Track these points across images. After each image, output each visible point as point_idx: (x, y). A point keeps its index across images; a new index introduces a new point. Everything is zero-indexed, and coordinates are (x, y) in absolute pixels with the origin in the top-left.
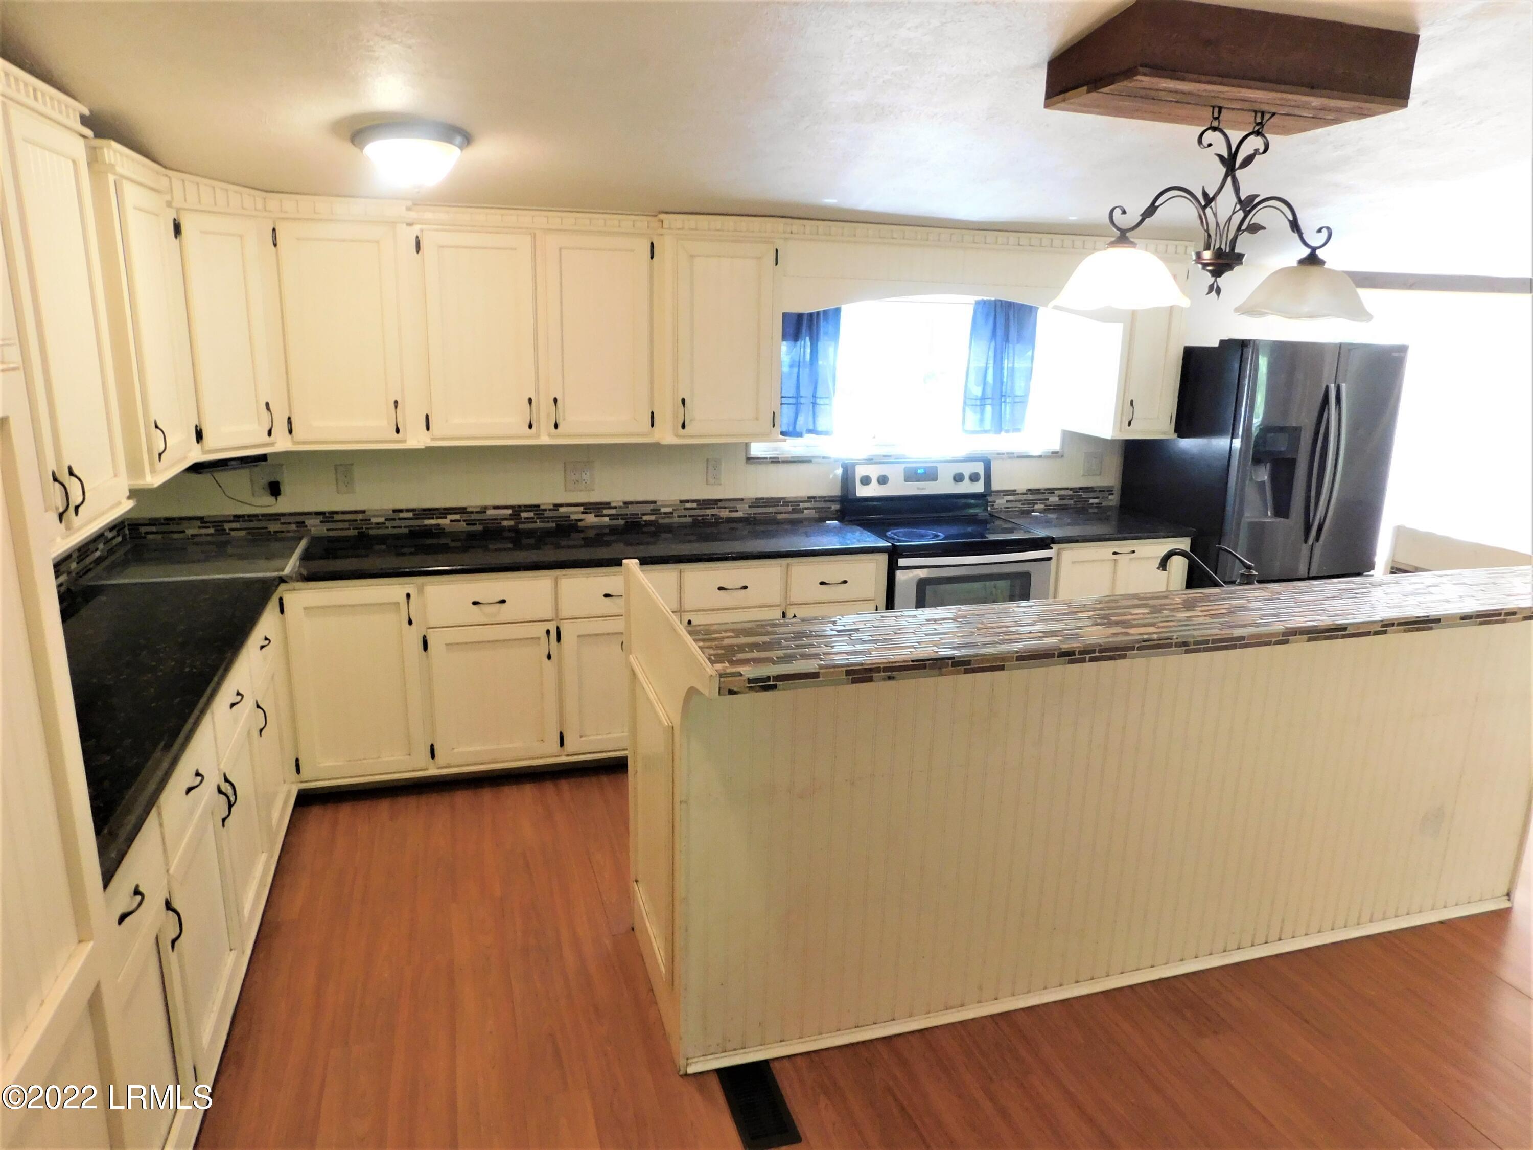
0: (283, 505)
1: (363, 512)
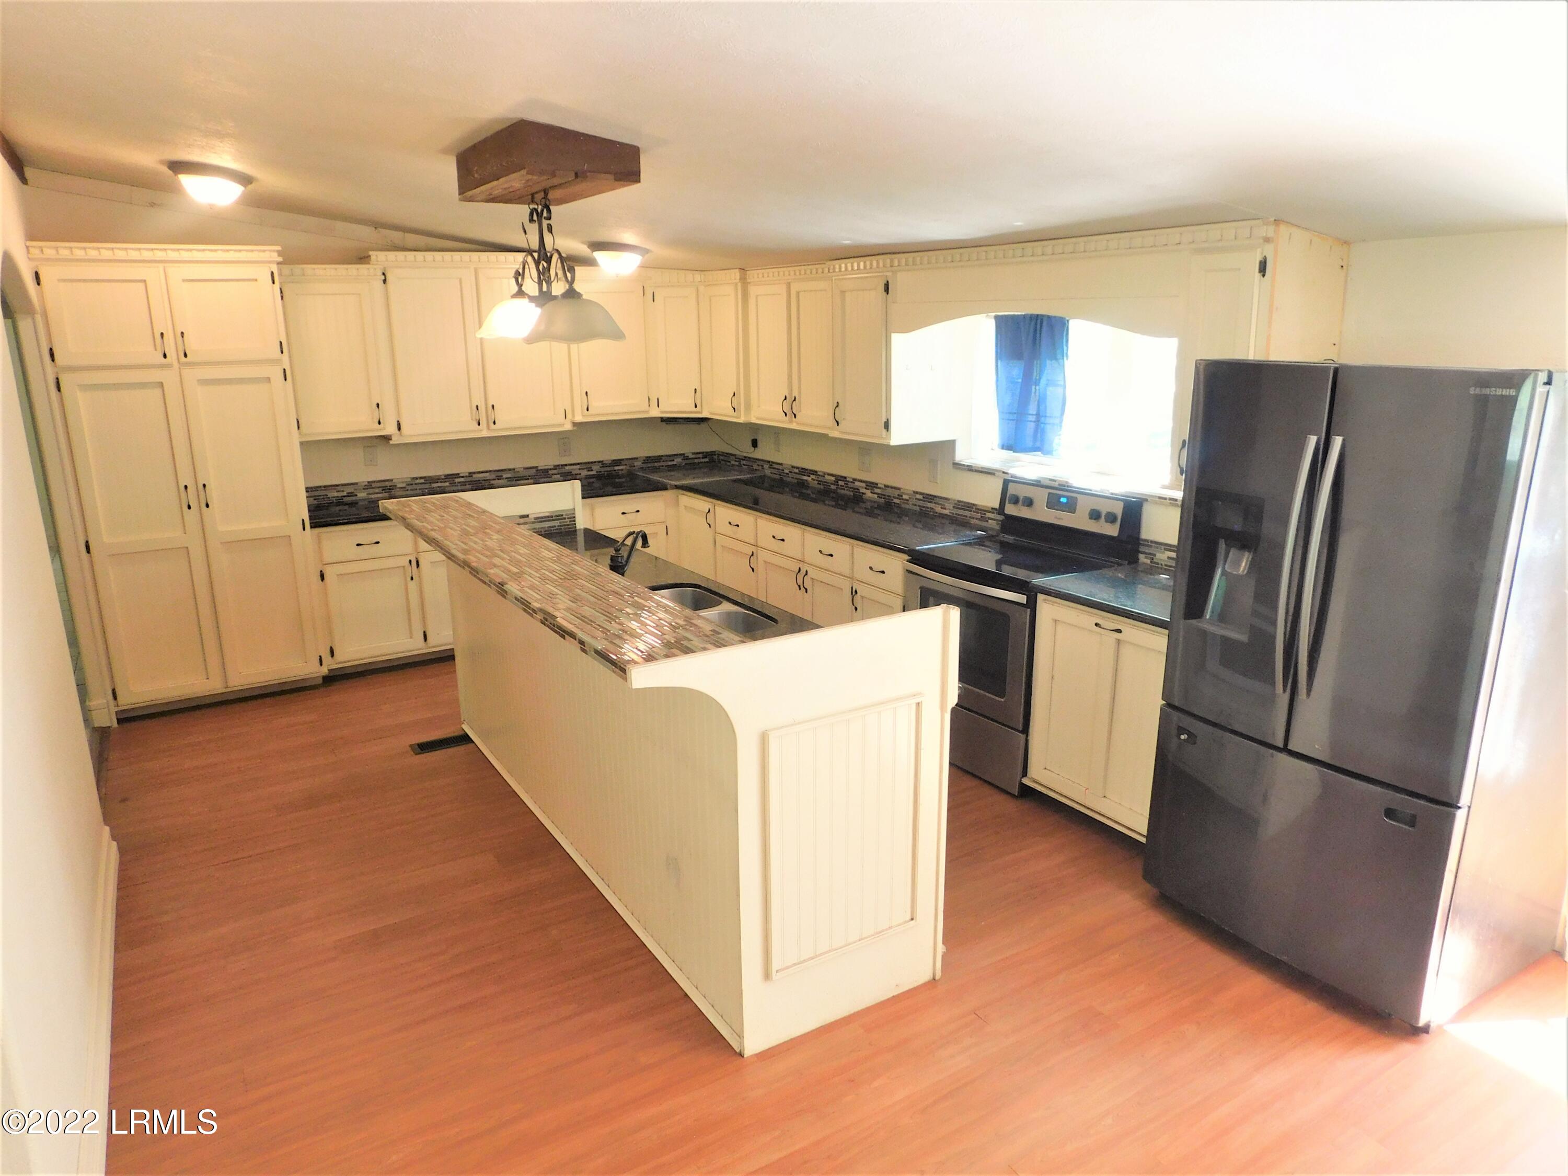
0: (758, 454)
1: (781, 464)
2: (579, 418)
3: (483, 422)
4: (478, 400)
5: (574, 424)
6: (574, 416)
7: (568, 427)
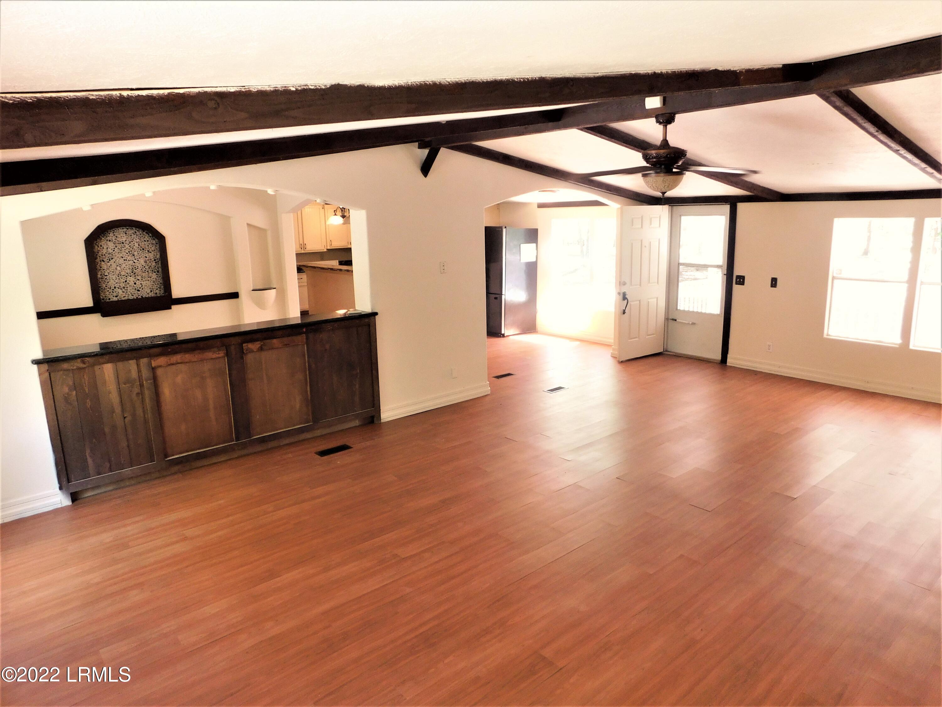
2: (329, 248)
3: (303, 248)
4: (301, 242)
5: (327, 249)
6: (327, 246)
7: (325, 250)
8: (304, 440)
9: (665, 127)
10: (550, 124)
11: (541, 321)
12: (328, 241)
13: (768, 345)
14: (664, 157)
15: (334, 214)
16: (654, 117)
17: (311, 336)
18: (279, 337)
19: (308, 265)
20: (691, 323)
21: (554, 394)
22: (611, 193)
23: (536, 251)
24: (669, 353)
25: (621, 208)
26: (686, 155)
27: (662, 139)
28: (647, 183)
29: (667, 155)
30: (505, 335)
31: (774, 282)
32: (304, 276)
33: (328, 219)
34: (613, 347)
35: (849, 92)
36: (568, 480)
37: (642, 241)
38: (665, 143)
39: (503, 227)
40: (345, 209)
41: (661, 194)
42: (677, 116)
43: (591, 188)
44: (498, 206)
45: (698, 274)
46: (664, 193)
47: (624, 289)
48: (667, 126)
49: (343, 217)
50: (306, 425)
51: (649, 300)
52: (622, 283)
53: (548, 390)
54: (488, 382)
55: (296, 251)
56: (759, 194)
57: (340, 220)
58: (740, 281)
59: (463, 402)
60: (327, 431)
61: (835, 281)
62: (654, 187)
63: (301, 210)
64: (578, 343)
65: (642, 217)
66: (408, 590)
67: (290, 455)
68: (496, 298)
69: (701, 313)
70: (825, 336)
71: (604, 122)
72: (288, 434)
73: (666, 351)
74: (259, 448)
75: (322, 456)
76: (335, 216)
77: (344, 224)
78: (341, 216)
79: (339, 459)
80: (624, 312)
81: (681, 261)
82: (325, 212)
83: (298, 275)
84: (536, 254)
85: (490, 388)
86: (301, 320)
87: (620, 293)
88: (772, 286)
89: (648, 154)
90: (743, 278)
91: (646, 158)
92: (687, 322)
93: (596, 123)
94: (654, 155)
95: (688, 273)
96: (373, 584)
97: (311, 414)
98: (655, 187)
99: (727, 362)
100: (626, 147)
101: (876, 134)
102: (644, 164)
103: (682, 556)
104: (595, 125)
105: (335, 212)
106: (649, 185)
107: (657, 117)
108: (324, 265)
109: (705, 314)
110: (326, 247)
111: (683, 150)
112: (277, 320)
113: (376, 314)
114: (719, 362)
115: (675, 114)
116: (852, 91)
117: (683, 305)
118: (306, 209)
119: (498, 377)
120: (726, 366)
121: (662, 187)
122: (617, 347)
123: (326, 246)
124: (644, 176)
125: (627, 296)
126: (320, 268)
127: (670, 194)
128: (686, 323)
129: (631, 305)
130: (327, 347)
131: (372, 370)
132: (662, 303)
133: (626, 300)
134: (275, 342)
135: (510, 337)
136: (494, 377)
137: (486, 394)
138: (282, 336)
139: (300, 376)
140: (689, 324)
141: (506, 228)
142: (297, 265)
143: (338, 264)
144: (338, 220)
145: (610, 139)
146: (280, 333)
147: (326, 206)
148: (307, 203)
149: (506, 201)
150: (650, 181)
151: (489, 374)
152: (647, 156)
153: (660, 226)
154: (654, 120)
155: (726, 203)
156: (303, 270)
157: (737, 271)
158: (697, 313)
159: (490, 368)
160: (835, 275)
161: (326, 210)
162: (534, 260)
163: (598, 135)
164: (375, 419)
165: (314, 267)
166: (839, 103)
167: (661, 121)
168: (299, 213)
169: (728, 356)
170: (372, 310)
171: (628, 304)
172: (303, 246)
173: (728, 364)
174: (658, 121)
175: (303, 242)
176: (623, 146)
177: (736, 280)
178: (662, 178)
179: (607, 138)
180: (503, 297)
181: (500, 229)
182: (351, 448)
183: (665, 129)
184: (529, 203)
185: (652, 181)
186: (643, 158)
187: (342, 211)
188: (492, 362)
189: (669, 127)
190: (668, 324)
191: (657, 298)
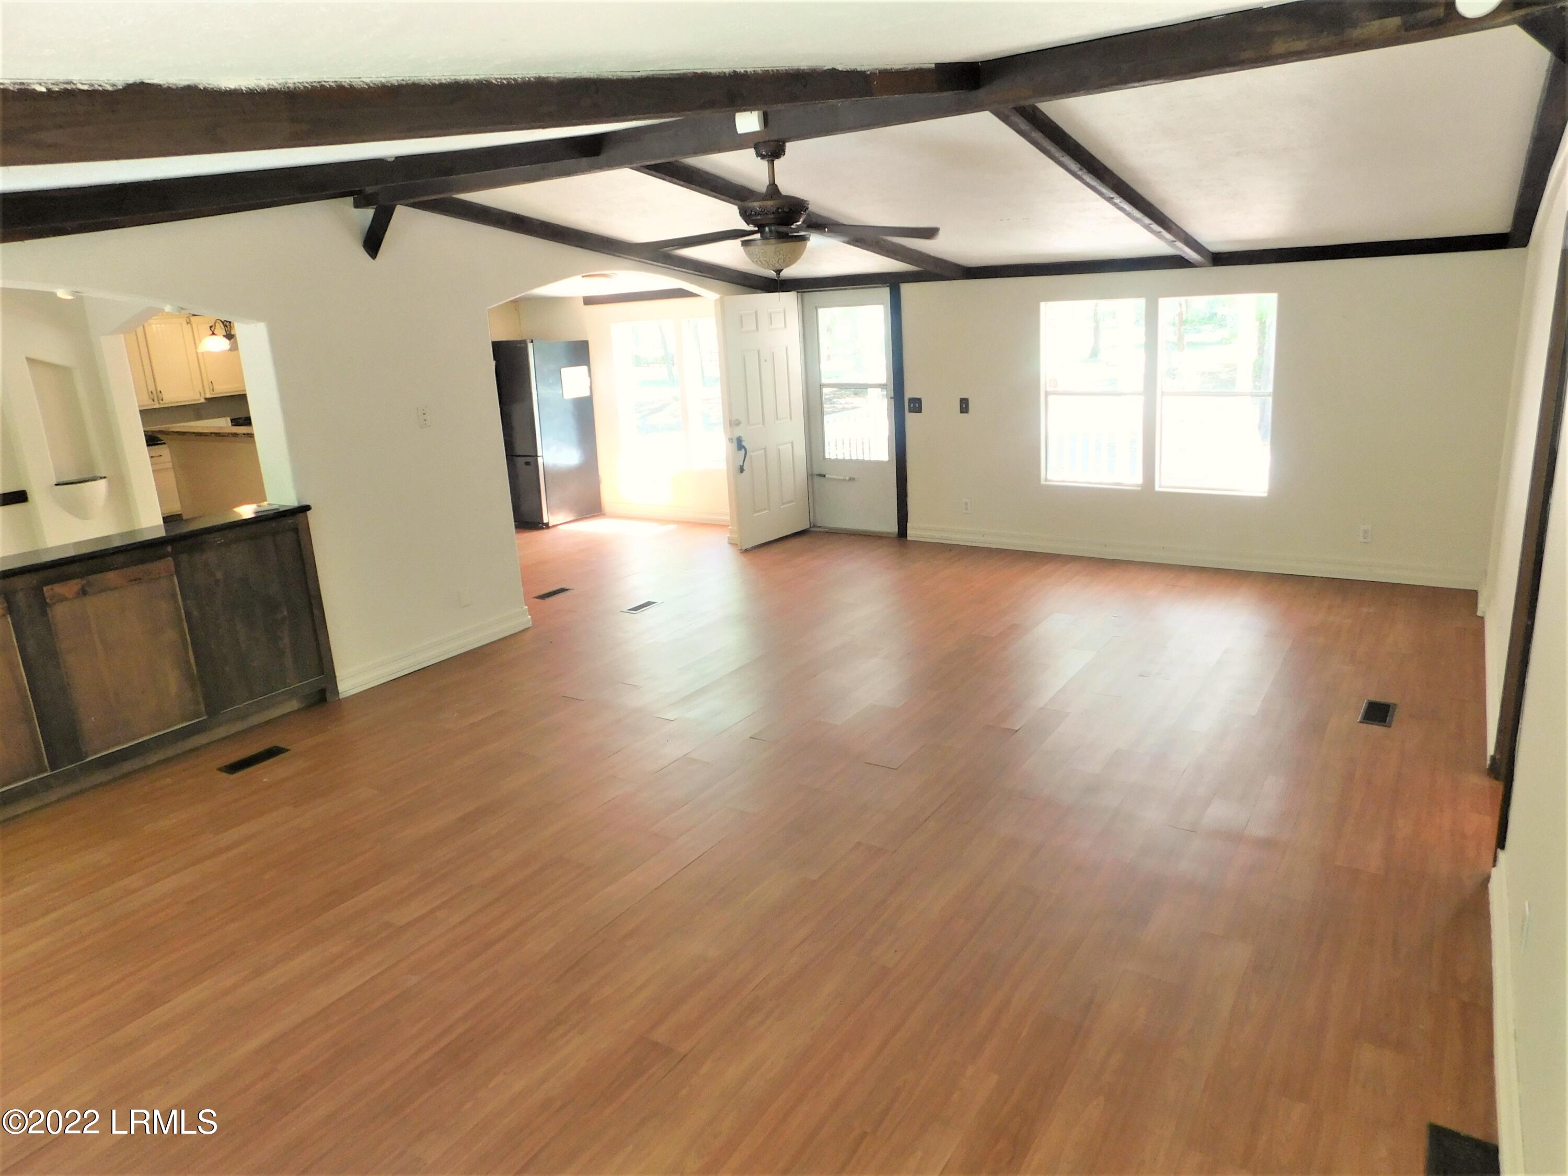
2: (208, 396)
3: (156, 399)
4: (151, 388)
5: (206, 399)
6: (205, 394)
7: (203, 401)
8: (192, 751)
9: (772, 163)
10: (585, 161)
11: (609, 494)
12: (206, 383)
13: (965, 503)
14: (773, 213)
15: (211, 333)
16: (751, 148)
17: (184, 558)
18: (116, 568)
19: (170, 430)
20: (847, 478)
21: (639, 614)
22: (702, 276)
23: (589, 378)
24: (820, 529)
25: (721, 299)
26: (807, 208)
27: (768, 183)
28: (749, 255)
29: (778, 208)
30: (550, 525)
31: (964, 405)
32: (164, 451)
33: (200, 341)
34: (730, 527)
35: (1035, 109)
36: (673, 751)
37: (759, 352)
38: (773, 189)
39: (528, 341)
40: (230, 322)
41: (775, 273)
42: (789, 146)
43: (668, 268)
44: (516, 303)
45: (857, 401)
46: (778, 272)
47: (738, 432)
48: (775, 162)
49: (230, 336)
50: (195, 721)
51: (780, 447)
52: (733, 423)
53: (630, 610)
54: (527, 607)
55: (139, 406)
56: (930, 268)
57: (225, 344)
58: (915, 406)
59: (487, 645)
60: (239, 726)
61: (1050, 398)
62: (761, 262)
63: (144, 326)
64: (672, 527)
65: (756, 313)
66: (414, 979)
67: (169, 780)
68: (527, 464)
69: (863, 461)
70: (1043, 482)
71: (673, 157)
72: (160, 742)
73: (815, 526)
74: (101, 777)
75: (233, 773)
76: (214, 337)
77: (231, 350)
78: (224, 336)
79: (265, 773)
80: (742, 470)
81: (824, 381)
82: (193, 331)
83: (149, 451)
84: (590, 385)
85: (530, 617)
86: (166, 531)
87: (732, 439)
88: (961, 412)
89: (749, 208)
90: (919, 401)
91: (746, 215)
92: (842, 478)
93: (659, 158)
94: (758, 209)
95: (842, 401)
96: (347, 982)
97: (201, 700)
98: (764, 262)
99: (908, 535)
100: (715, 197)
101: (1080, 173)
102: (742, 225)
103: (859, 844)
104: (659, 161)
105: (213, 329)
106: (754, 259)
107: (756, 147)
108: (203, 427)
109: (870, 462)
110: (203, 395)
111: (803, 200)
112: (114, 535)
113: (306, 508)
114: (896, 536)
115: (784, 143)
116: (1039, 107)
117: (833, 451)
118: (154, 326)
119: (543, 597)
120: (907, 540)
121: (775, 262)
122: (736, 528)
123: (202, 391)
124: (745, 244)
125: (744, 444)
126: (194, 433)
127: (790, 272)
128: (839, 480)
129: (751, 456)
130: (219, 575)
131: (312, 609)
132: (801, 451)
133: (743, 450)
134: (111, 577)
135: (559, 527)
136: (535, 598)
137: (527, 626)
138: (124, 566)
139: (170, 635)
140: (845, 480)
141: (532, 342)
142: (145, 431)
143: (230, 423)
144: (219, 344)
145: (687, 184)
146: (121, 558)
147: (193, 319)
148: (152, 313)
149: (524, 296)
150: (756, 252)
151: (526, 594)
152: (746, 212)
153: (785, 326)
154: (752, 151)
155: (882, 284)
156: (162, 440)
157: (909, 393)
158: (858, 461)
159: (525, 582)
160: (1049, 389)
161: (194, 326)
162: (587, 394)
163: (667, 178)
164: (328, 695)
165: (184, 433)
166: (1024, 125)
167: (764, 153)
168: (140, 330)
169: (909, 525)
170: (298, 503)
171: (747, 456)
172: (156, 395)
173: (909, 538)
174: (759, 154)
175: (156, 390)
176: (709, 195)
177: (909, 406)
178: (773, 247)
179: (682, 183)
180: (540, 460)
181: (524, 345)
182: (288, 750)
183: (770, 165)
184: (570, 298)
185: (757, 253)
186: (741, 215)
187: (225, 326)
188: (529, 574)
189: (777, 162)
190: (813, 483)
191: (792, 443)
